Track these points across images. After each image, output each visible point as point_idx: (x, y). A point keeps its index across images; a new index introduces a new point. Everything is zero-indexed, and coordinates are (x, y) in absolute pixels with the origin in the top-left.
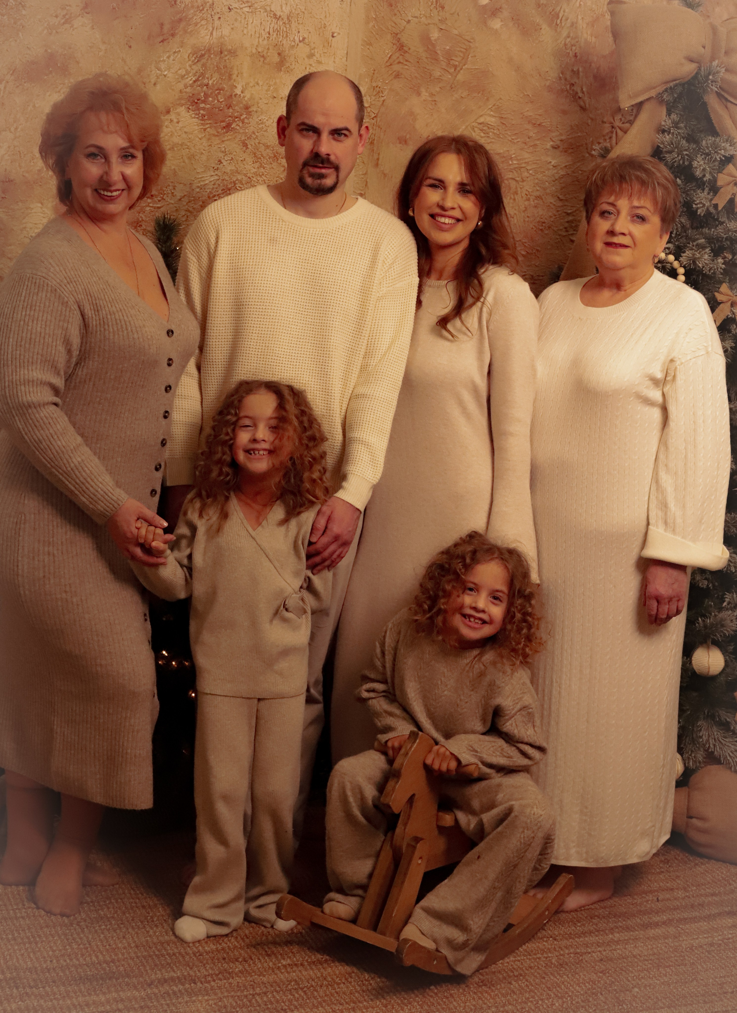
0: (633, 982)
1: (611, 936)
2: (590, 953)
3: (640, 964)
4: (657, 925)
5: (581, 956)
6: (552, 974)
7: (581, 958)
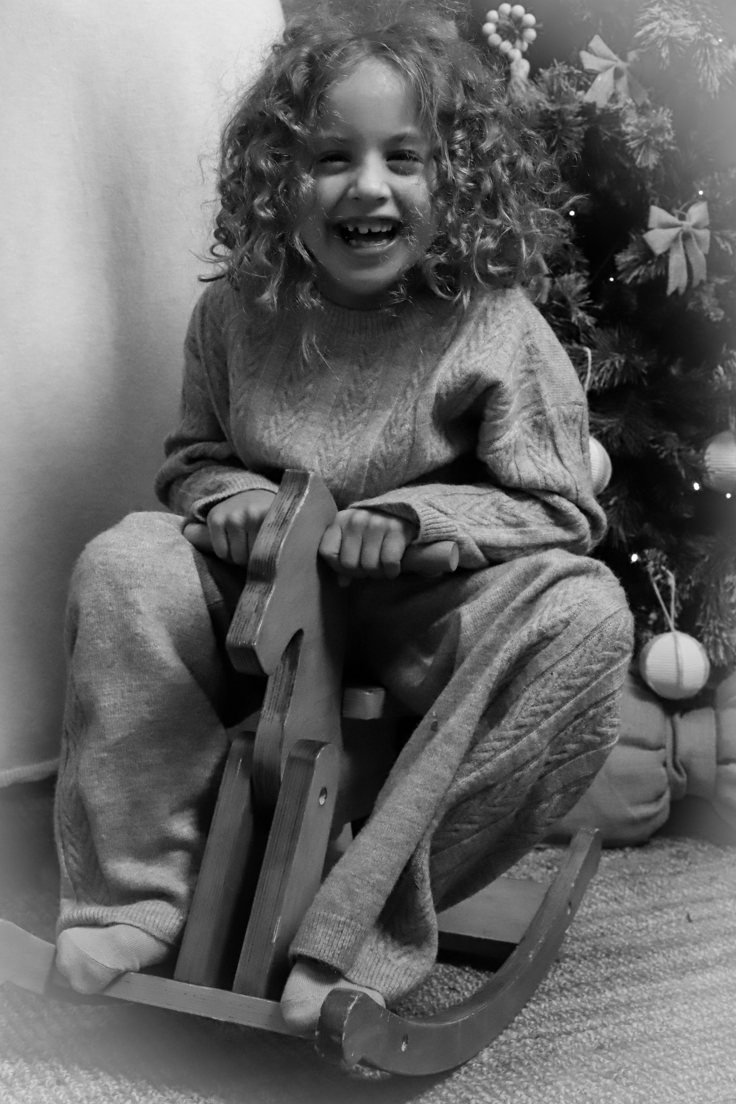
0: (693, 1095)
1: (608, 994)
2: (569, 1033)
3: (696, 1050)
4: (704, 965)
5: (550, 1040)
6: (485, 1089)
7: (551, 1045)
